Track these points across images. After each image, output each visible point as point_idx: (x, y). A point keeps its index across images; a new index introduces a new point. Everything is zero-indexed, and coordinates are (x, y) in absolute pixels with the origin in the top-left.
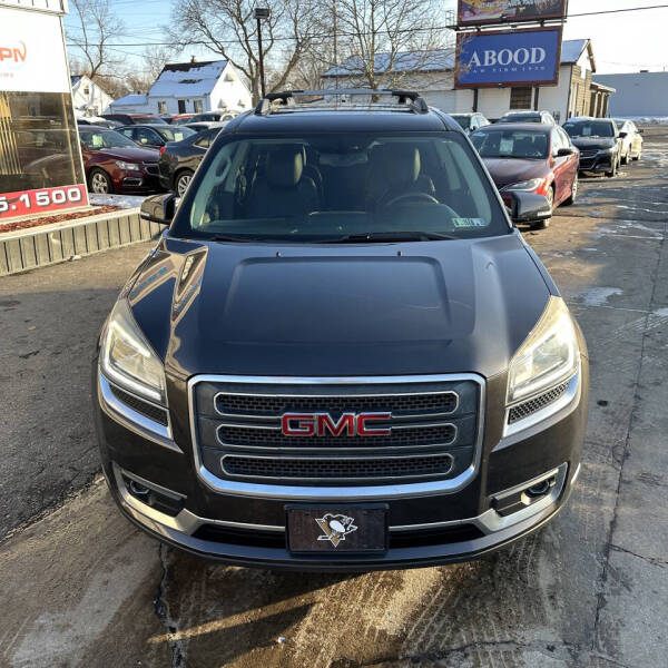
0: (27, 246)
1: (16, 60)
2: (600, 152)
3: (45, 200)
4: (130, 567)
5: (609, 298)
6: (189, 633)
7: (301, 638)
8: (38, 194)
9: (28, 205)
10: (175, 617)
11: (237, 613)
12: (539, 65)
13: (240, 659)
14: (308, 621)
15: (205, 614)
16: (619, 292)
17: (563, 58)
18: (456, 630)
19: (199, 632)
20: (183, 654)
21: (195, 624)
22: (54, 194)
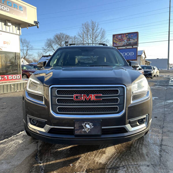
0: (5, 87)
1: (8, 44)
2: (149, 73)
3: (11, 78)
4: (28, 150)
5: (155, 99)
6: (45, 164)
7: (77, 164)
8: (9, 76)
9: (6, 79)
10: (41, 160)
11: (59, 159)
12: (133, 56)
13: (60, 169)
14: (79, 161)
15: (49, 159)
16: (157, 98)
17: (138, 55)
18: (121, 162)
19: (48, 164)
20: (43, 168)
21: (47, 162)
22: (13, 76)
